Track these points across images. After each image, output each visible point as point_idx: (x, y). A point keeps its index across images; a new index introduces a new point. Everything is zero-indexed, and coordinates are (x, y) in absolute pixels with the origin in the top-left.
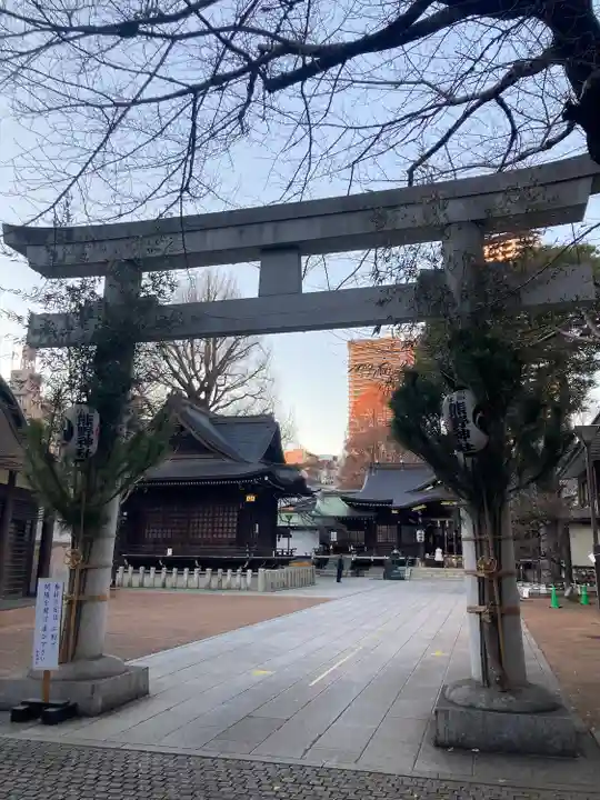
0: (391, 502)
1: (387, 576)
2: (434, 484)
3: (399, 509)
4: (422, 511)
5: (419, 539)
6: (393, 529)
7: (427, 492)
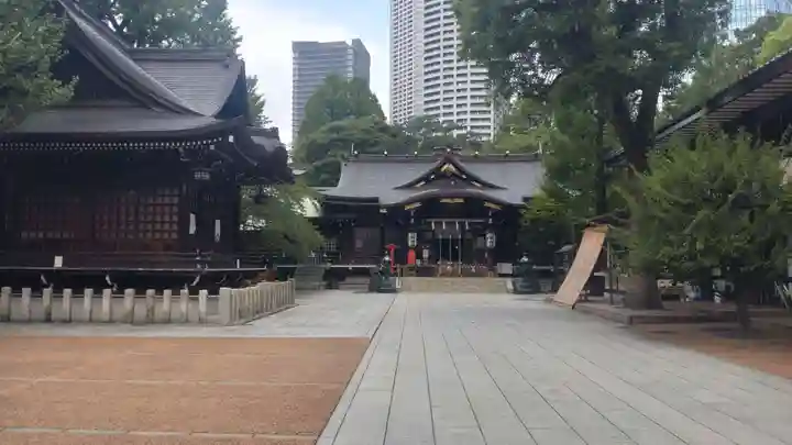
0: (377, 200)
2: (426, 179)
3: (388, 207)
4: (417, 209)
5: (410, 244)
6: (375, 233)
7: (418, 189)
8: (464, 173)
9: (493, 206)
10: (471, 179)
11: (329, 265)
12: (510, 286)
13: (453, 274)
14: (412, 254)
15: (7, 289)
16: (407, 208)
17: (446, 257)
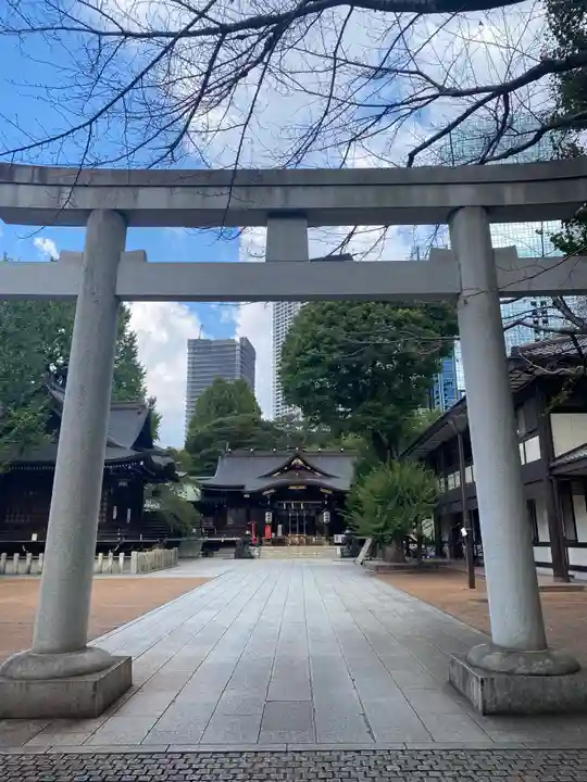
0: (243, 487)
1: (239, 556)
2: (281, 470)
3: (251, 493)
4: (272, 495)
5: (267, 520)
6: (242, 512)
7: (275, 478)
8: (307, 465)
9: (327, 491)
10: (314, 470)
11: (207, 539)
12: (339, 552)
13: (300, 544)
14: (268, 530)
15: (4, 555)
16: (265, 493)
17: (294, 531)
